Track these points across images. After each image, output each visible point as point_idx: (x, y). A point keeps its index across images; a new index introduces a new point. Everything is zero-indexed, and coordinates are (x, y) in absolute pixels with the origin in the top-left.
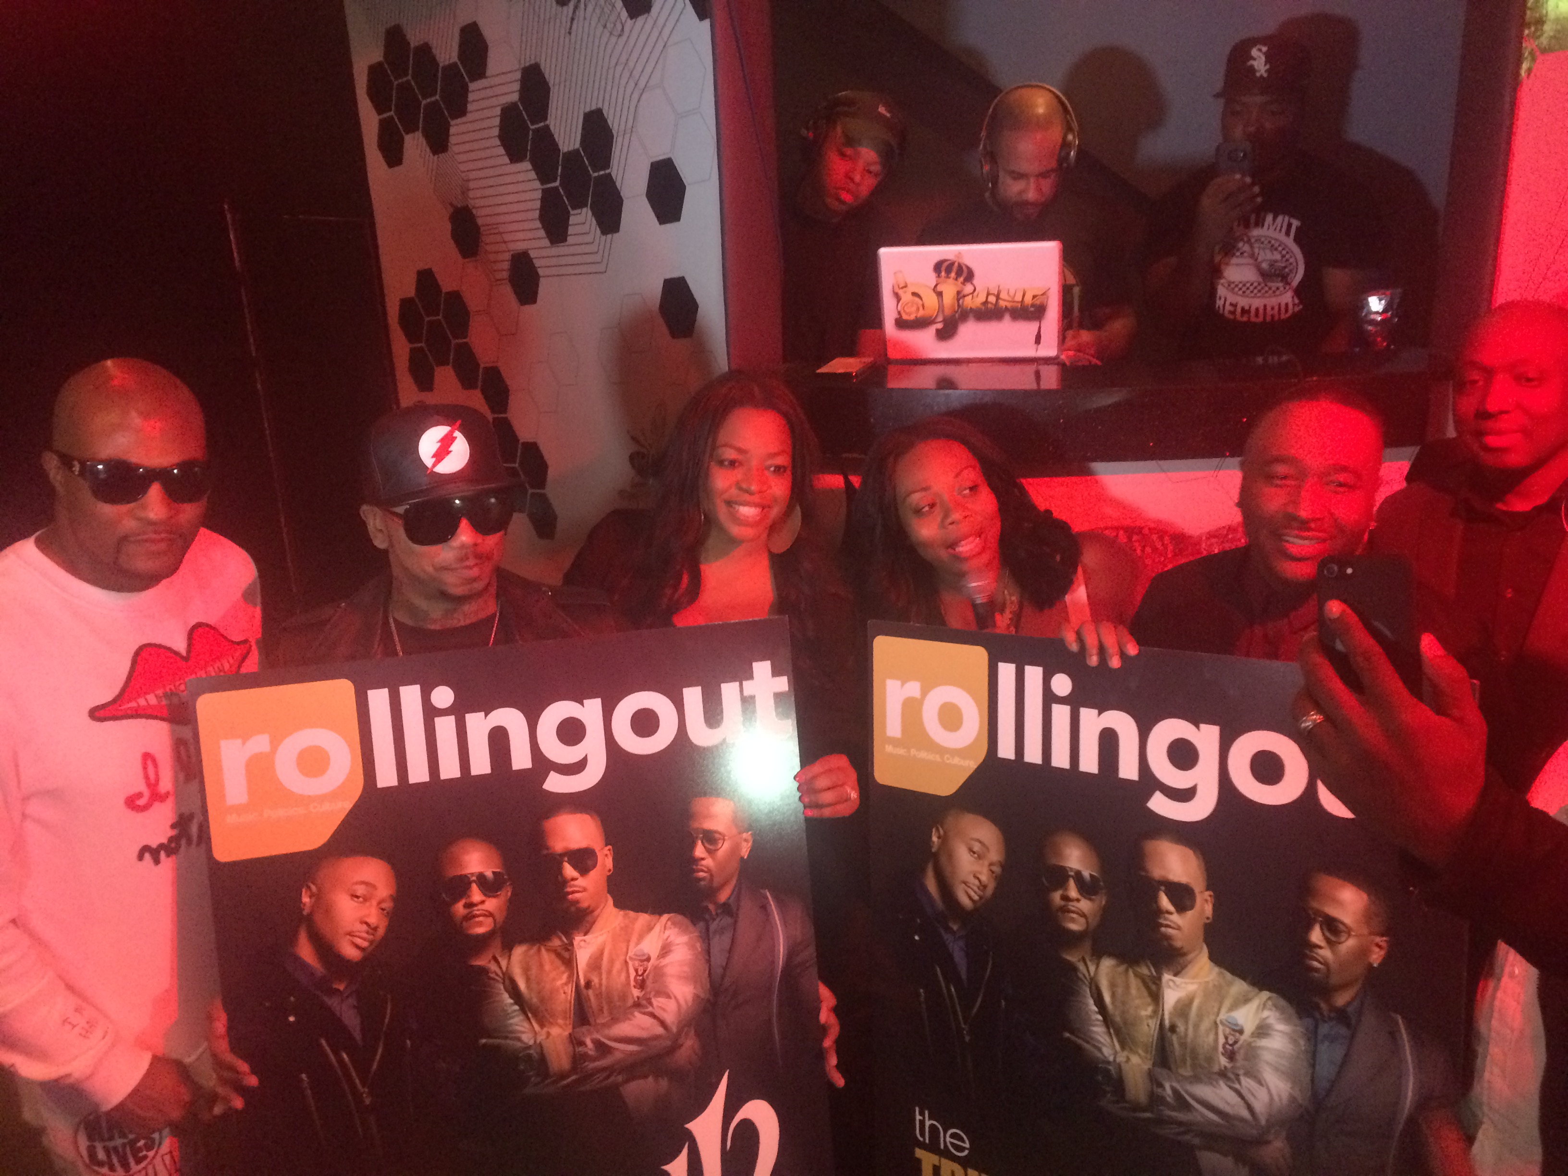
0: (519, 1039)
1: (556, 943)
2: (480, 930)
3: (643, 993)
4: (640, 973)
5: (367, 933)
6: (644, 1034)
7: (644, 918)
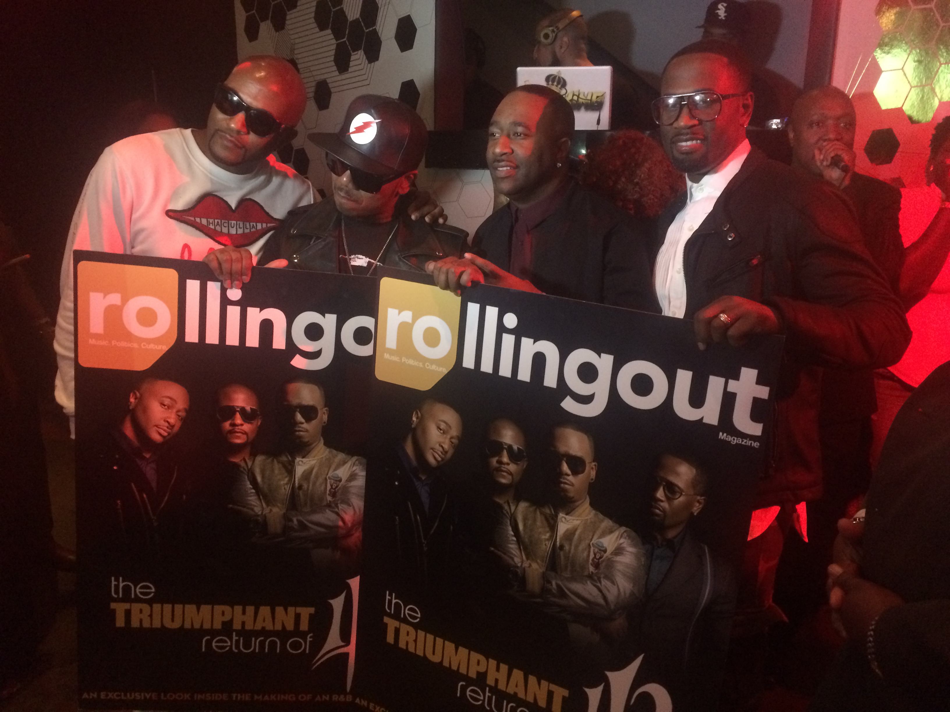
0: (252, 510)
1: (284, 459)
2: (238, 441)
3: (333, 499)
4: (334, 487)
5: (167, 427)
6: (330, 524)
7: (341, 456)
